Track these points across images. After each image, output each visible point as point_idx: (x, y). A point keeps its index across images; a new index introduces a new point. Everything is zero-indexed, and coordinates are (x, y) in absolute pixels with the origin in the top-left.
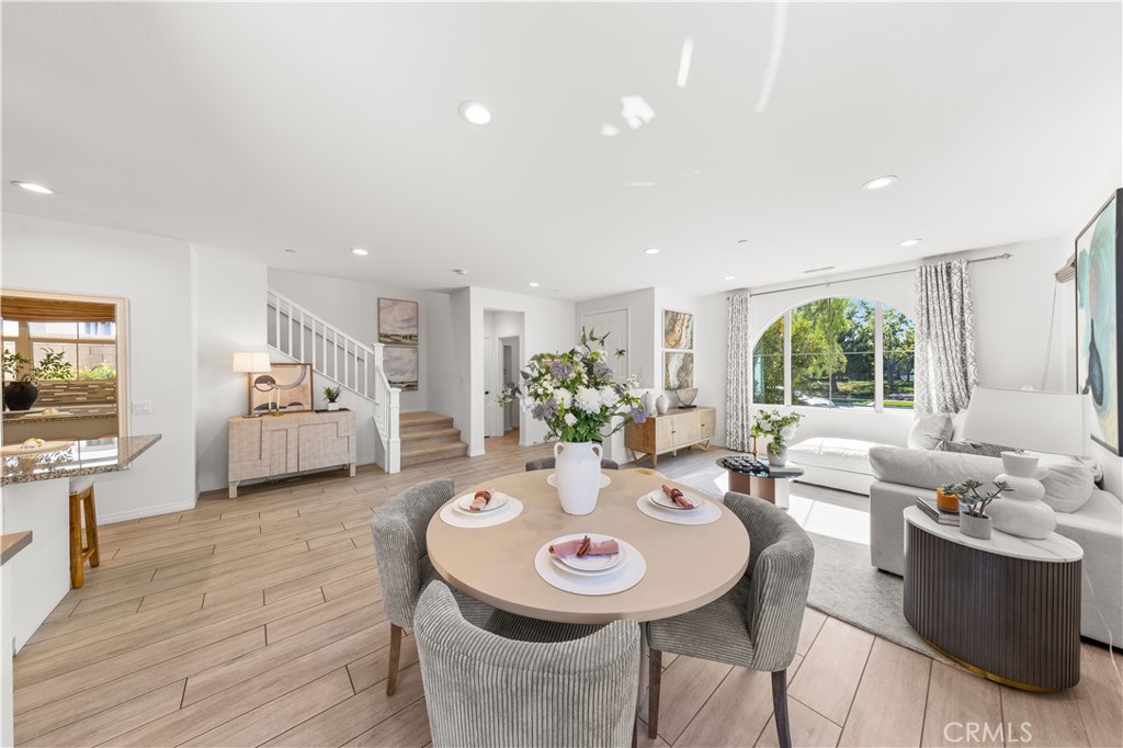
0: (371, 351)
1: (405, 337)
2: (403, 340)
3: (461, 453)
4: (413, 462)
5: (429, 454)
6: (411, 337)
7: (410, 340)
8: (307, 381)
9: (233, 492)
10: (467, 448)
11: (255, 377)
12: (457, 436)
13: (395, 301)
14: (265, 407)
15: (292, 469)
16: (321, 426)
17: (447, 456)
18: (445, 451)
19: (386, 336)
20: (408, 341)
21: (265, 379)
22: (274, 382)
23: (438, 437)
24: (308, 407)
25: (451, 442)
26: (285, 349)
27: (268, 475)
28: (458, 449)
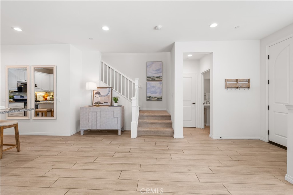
0: (134, 83)
1: (157, 77)
2: (156, 79)
3: (170, 134)
4: (145, 134)
5: (152, 132)
6: (159, 77)
7: (159, 79)
8: (110, 94)
9: (82, 133)
10: (173, 133)
11: (95, 92)
12: (170, 125)
13: (153, 62)
14: (97, 103)
15: (98, 128)
16: (108, 112)
17: (162, 134)
18: (161, 132)
19: (149, 77)
20: (158, 79)
21: (98, 93)
22: (100, 94)
23: (160, 124)
24: (109, 104)
25: (167, 127)
26: (106, 82)
27: (91, 129)
28: (168, 132)
